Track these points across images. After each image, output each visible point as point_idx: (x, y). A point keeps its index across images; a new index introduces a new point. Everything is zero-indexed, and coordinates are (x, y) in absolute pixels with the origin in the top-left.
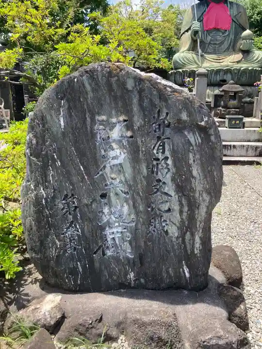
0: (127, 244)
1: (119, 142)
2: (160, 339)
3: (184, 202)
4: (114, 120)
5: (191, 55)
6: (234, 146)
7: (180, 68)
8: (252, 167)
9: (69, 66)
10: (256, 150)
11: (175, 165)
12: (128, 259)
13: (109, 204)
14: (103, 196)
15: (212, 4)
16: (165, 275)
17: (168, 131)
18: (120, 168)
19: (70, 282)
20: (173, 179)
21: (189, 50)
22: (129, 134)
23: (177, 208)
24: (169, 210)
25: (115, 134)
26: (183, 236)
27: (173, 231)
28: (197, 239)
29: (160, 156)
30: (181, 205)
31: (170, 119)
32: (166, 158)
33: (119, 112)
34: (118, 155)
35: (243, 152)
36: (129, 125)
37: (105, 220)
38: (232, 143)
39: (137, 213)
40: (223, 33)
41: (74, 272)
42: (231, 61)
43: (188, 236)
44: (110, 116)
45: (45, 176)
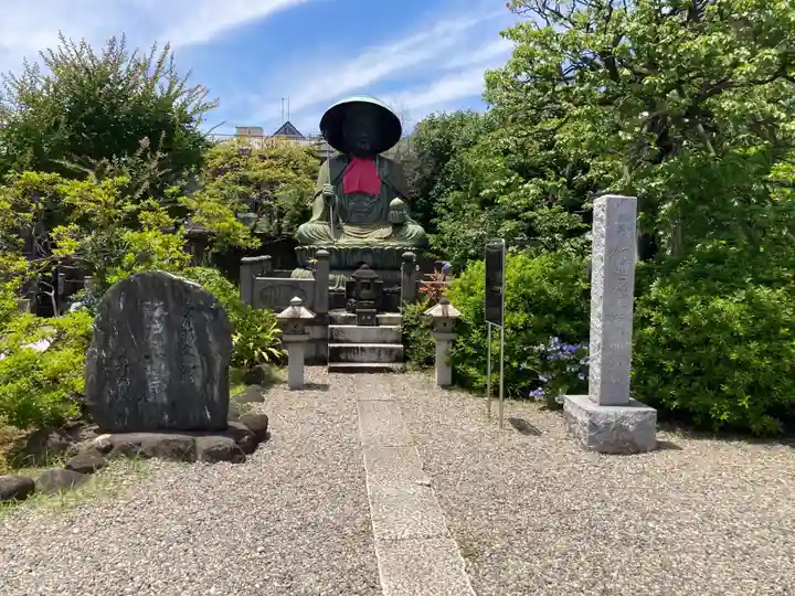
0: (164, 394)
1: (159, 319)
2: (179, 450)
3: (204, 359)
4: (156, 305)
5: (321, 227)
6: (362, 349)
7: (306, 244)
8: (382, 375)
9: (135, 253)
10: (390, 354)
11: (197, 334)
12: (163, 404)
13: (151, 363)
14: (147, 357)
15: (355, 160)
16: (192, 417)
17: (191, 312)
18: (159, 337)
19: (118, 424)
20: (196, 343)
21: (320, 219)
22: (166, 314)
23: (199, 363)
24: (194, 367)
25: (157, 313)
26: (204, 386)
27: (198, 383)
28: (216, 388)
29: (187, 328)
30: (202, 361)
31: (193, 304)
32: (191, 330)
33: (160, 299)
34: (158, 328)
35: (375, 357)
36: (165, 308)
37: (149, 373)
38: (360, 345)
39: (171, 370)
40: (371, 198)
41: (122, 415)
42: (377, 237)
43: (208, 386)
44: (152, 302)
45: (106, 341)
